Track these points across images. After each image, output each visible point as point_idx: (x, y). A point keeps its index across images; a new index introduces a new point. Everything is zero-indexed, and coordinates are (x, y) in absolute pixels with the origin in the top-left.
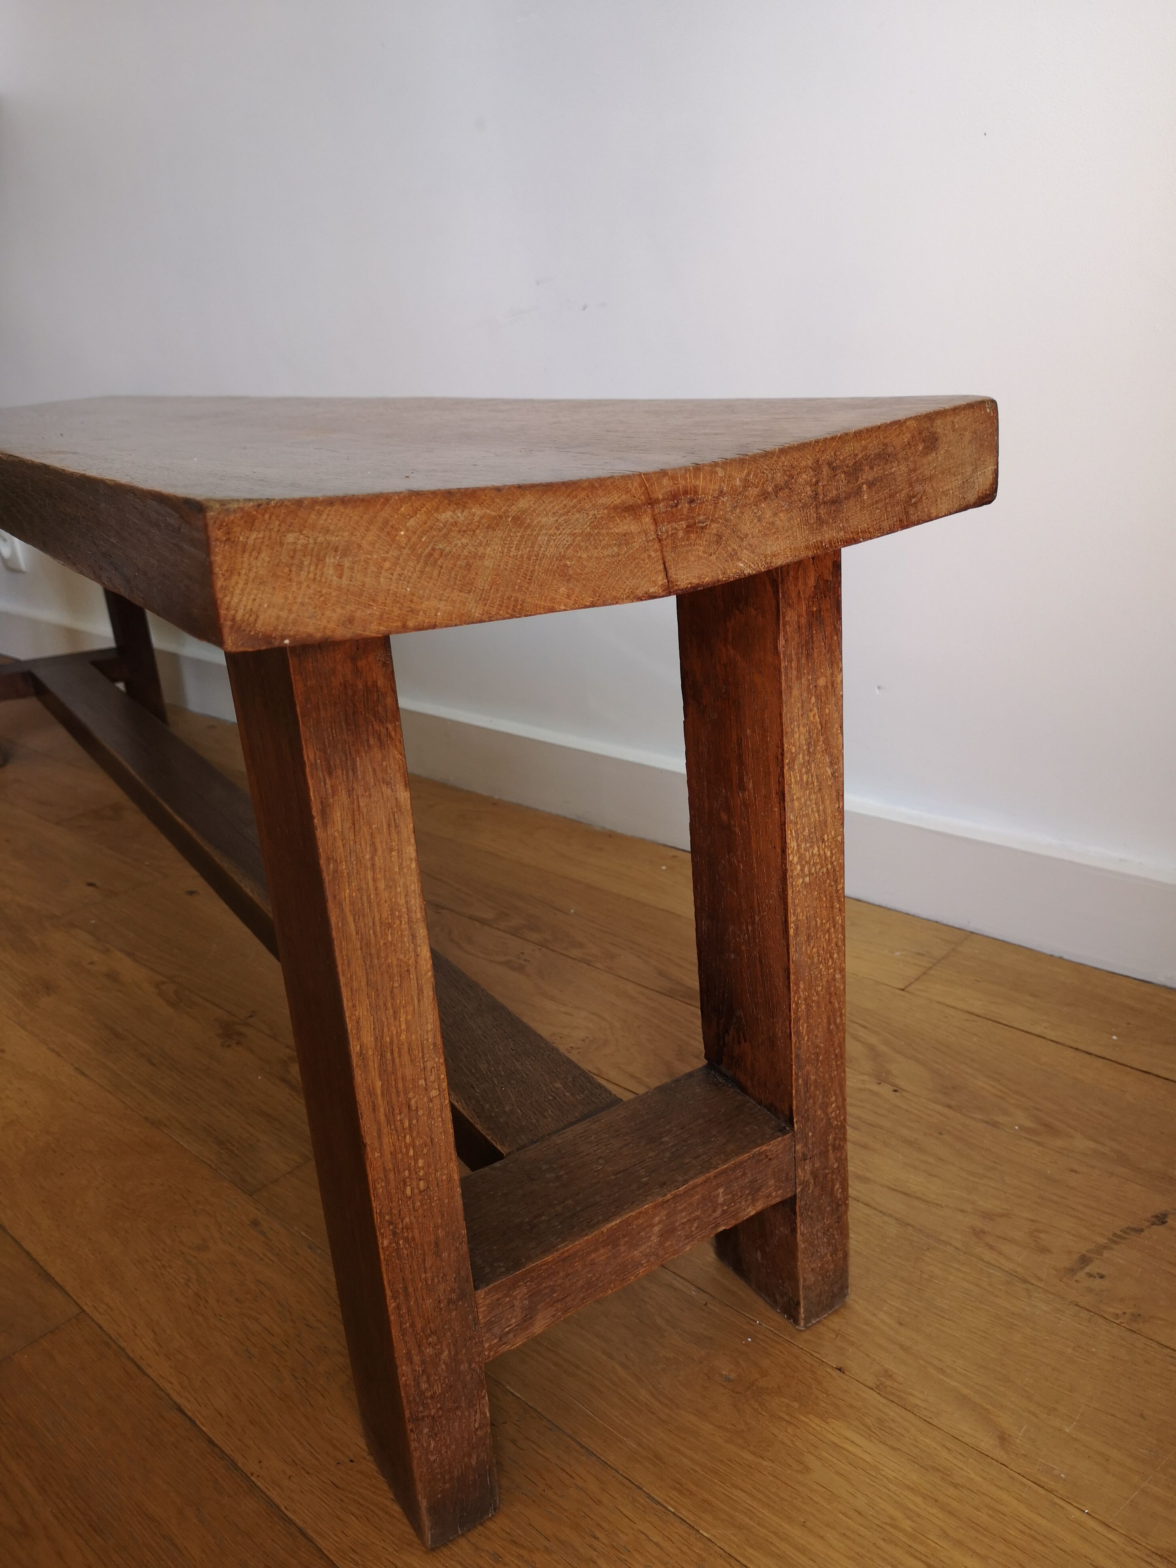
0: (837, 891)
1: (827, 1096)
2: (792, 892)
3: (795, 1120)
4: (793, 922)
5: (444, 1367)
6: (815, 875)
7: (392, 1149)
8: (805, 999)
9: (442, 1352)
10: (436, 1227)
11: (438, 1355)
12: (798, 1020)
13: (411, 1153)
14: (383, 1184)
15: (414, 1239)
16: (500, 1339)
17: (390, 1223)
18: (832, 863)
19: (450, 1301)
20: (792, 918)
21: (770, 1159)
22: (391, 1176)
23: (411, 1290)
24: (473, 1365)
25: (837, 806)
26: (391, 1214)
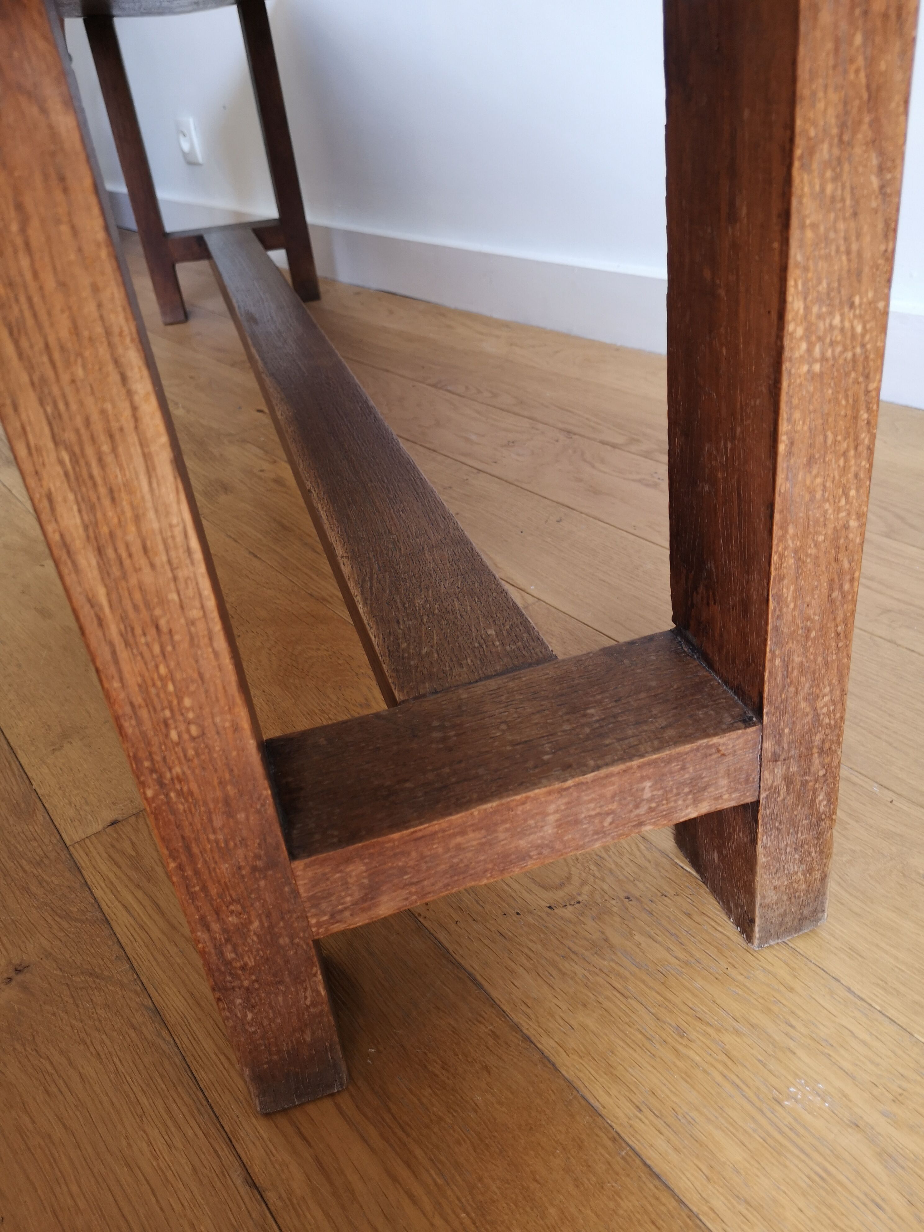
0: (867, 392)
1: (817, 686)
2: (789, 386)
3: (765, 711)
4: (787, 434)
5: (255, 939)
6: (831, 362)
7: (139, 680)
8: (796, 552)
9: (251, 922)
10: (222, 783)
11: (246, 925)
12: (781, 578)
13: (171, 687)
14: (133, 722)
15: (191, 793)
16: (332, 916)
17: (153, 770)
18: (863, 346)
19: (254, 869)
20: (784, 427)
21: (724, 755)
22: (144, 713)
23: (195, 850)
24: (297, 940)
25: (883, 248)
26: (152, 760)
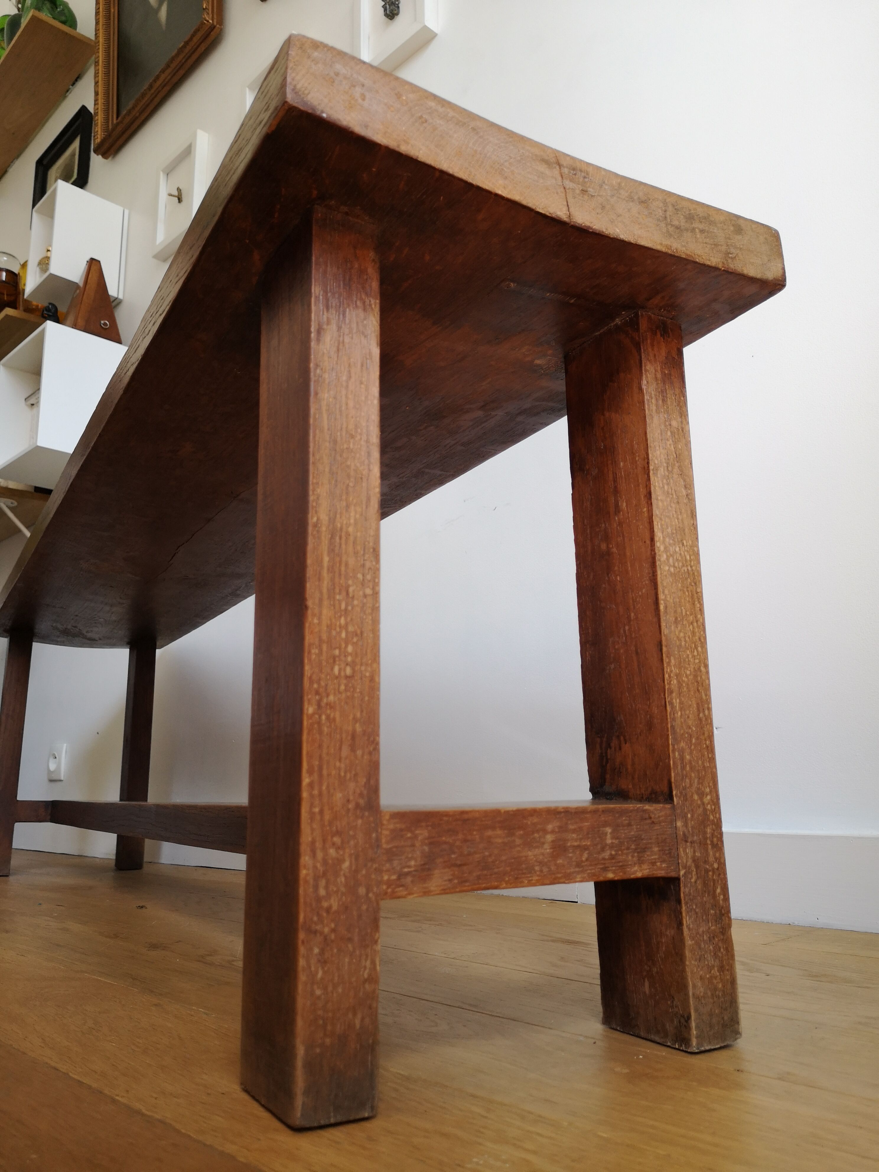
0: (697, 593)
1: (702, 783)
2: (661, 574)
3: (674, 793)
4: (663, 600)
6: (678, 570)
7: (329, 622)
8: (677, 675)
10: (355, 720)
12: (671, 692)
13: (343, 635)
14: (317, 651)
15: (334, 720)
16: (399, 878)
17: (317, 693)
18: (691, 567)
19: (357, 805)
20: (661, 596)
21: (653, 822)
22: (325, 647)
23: (325, 772)
24: (371, 895)
25: (692, 522)
26: (319, 684)
